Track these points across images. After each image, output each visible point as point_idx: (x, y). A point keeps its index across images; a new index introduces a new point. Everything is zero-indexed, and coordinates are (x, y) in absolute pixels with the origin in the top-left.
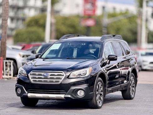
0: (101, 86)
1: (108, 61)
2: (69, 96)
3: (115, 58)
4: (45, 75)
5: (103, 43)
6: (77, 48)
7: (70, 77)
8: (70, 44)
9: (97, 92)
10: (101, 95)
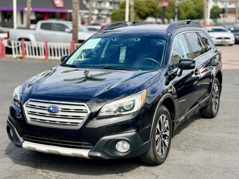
0: (166, 120)
1: (179, 70)
2: (99, 155)
3: (192, 65)
4: (51, 109)
5: (171, 37)
6: (125, 47)
7: (101, 114)
8: (114, 39)
9: (157, 137)
10: (165, 136)
